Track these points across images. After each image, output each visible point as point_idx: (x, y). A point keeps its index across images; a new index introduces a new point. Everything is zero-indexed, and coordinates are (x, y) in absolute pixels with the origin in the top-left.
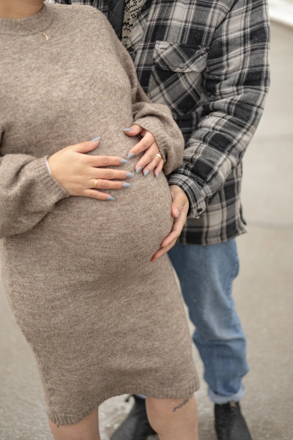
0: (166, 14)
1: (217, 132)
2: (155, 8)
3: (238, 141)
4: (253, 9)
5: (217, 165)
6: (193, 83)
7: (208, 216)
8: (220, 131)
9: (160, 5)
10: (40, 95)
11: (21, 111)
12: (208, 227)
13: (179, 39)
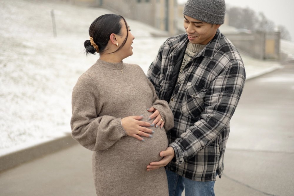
0: (195, 71)
1: (199, 129)
2: (192, 68)
3: (207, 135)
4: (229, 77)
5: (193, 143)
6: (200, 103)
7: (197, 167)
8: (200, 128)
9: (193, 67)
10: (120, 92)
11: (111, 98)
12: (196, 172)
13: (195, 83)
